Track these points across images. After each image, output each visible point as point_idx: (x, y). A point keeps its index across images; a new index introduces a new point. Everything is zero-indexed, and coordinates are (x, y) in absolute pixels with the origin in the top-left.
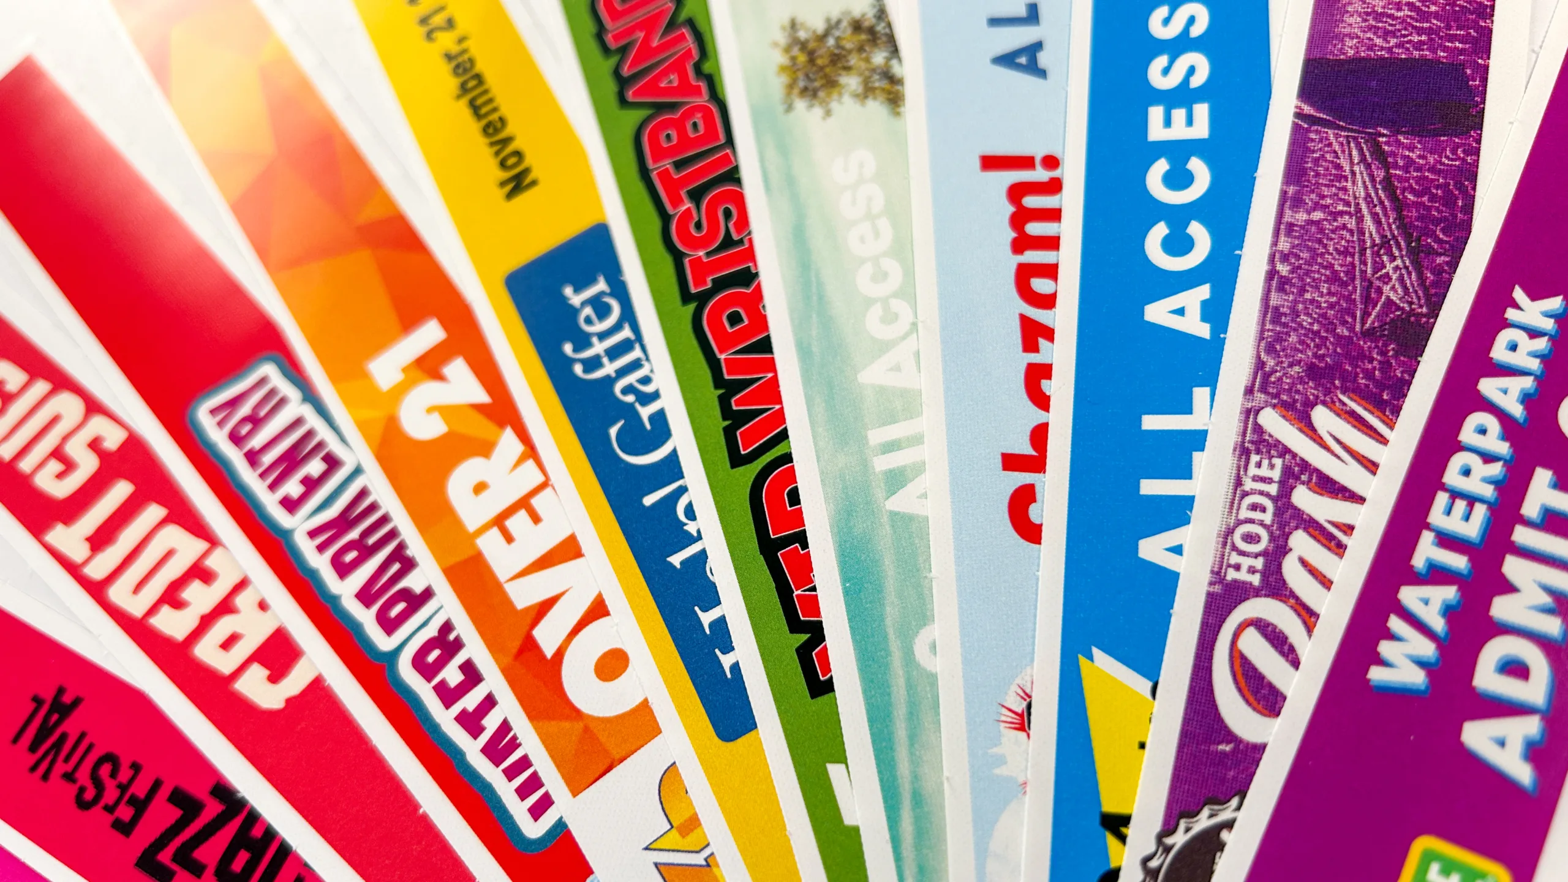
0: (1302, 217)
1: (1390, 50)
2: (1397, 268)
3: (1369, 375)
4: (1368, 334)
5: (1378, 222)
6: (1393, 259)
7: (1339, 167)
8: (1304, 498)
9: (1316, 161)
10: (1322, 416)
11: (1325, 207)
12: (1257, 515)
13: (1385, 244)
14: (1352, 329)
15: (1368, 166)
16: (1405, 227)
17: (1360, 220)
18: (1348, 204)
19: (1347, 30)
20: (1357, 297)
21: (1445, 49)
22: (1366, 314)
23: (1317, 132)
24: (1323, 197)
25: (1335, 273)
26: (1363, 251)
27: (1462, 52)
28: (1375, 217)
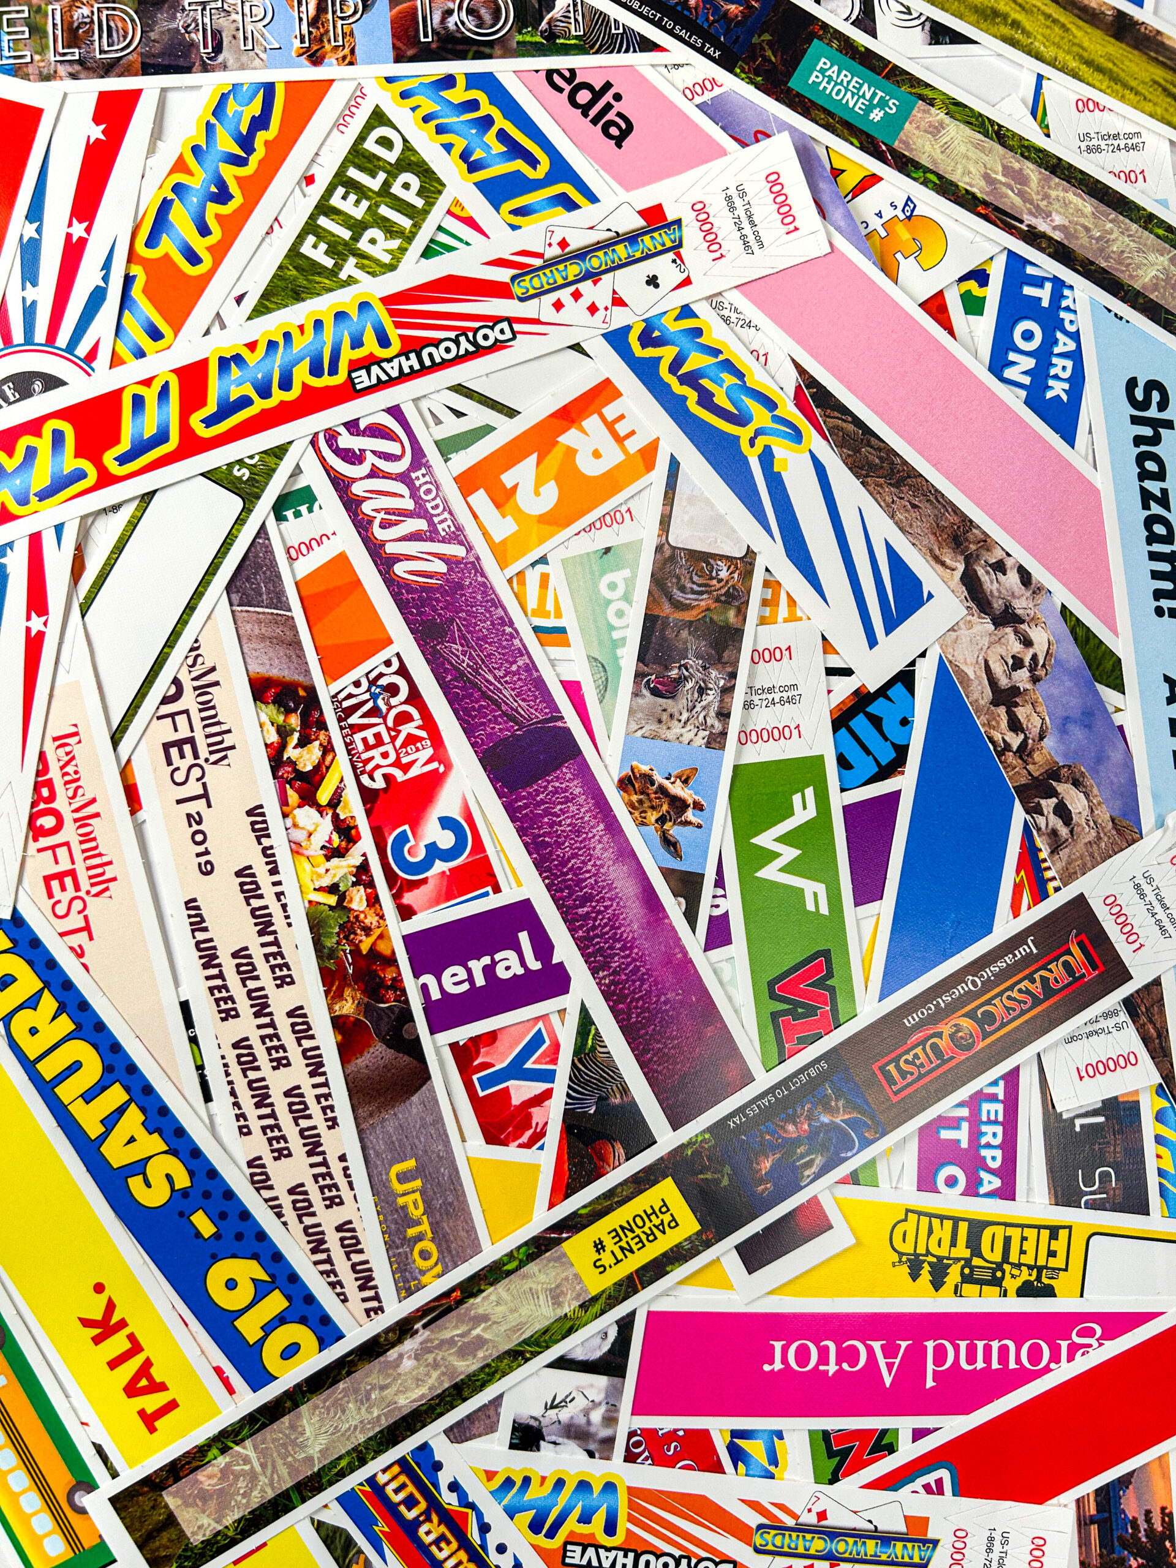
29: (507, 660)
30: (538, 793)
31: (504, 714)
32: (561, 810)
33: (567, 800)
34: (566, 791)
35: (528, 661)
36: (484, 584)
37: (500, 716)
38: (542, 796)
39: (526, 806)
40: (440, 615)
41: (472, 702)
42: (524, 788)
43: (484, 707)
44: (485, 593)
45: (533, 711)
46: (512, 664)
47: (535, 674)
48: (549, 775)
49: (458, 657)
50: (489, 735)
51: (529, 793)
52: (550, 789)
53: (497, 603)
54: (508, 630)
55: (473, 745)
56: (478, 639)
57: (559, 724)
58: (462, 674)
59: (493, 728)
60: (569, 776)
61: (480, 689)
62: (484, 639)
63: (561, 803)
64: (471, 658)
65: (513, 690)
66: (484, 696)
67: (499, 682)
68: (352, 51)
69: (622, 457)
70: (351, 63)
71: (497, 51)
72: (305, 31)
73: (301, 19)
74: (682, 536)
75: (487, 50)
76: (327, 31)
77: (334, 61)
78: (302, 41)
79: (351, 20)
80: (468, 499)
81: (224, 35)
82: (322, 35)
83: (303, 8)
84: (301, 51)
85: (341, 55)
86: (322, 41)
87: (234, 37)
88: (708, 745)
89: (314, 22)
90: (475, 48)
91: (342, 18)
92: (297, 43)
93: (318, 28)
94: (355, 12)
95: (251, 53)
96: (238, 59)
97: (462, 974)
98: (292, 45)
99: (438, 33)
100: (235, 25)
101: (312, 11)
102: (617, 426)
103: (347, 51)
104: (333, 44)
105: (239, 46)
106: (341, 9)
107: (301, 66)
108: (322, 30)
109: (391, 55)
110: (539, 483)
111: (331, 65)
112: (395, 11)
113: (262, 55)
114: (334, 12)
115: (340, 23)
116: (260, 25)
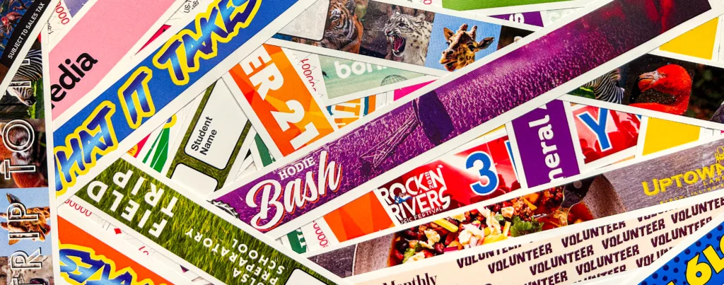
0: (384, 122)
1: (449, 108)
2: (383, 153)
3: (350, 167)
4: (361, 159)
5: (393, 141)
6: (385, 151)
7: (404, 121)
8: (309, 175)
9: (403, 114)
10: (332, 164)
11: (390, 126)
12: (298, 168)
13: (388, 146)
14: (360, 155)
15: (409, 128)
16: (396, 148)
17: (392, 136)
18: (394, 130)
19: (449, 94)
20: (369, 150)
21: (457, 122)
22: (366, 155)
23: (412, 109)
24: (393, 123)
25: (373, 141)
26: (383, 142)
27: (459, 126)
28: (395, 138)
29: (383, 130)
30: (455, 115)
31: (411, 132)
32: (464, 103)
33: (459, 99)
34: (454, 100)
35: (383, 118)
36: (342, 141)
37: (413, 134)
38: (457, 113)
39: (462, 122)
40: (358, 166)
41: (405, 149)
42: (452, 122)
43: (408, 142)
44: (346, 141)
45: (410, 116)
46: (384, 127)
47: (391, 114)
48: (445, 109)
49: (380, 156)
50: (423, 140)
51: (455, 119)
52: (452, 108)
53: (352, 134)
54: (366, 128)
55: (428, 149)
56: (371, 145)
57: (418, 102)
58: (390, 154)
59: (419, 138)
60: (446, 98)
61: (398, 145)
62: (371, 142)
63: (461, 102)
64: (381, 149)
65: (398, 127)
66: (401, 142)
67: (394, 134)
68: (42, 209)
69: (273, 65)
70: (49, 210)
71: (41, 129)
72: (31, 234)
73: (24, 237)
74: (317, 33)
75: (40, 135)
76: (30, 222)
77: (47, 219)
78: (36, 236)
79: (24, 209)
80: (296, 149)
81: (33, 278)
82: (33, 225)
83: (17, 235)
84: (42, 237)
85: (43, 216)
86: (36, 226)
87: (34, 272)
88: (432, 21)
89: (26, 230)
90: (39, 142)
91: (23, 214)
92: (37, 239)
93: (29, 227)
94: (19, 207)
95: (43, 263)
96: (47, 271)
97: (550, 157)
98: (39, 242)
99: (31, 162)
100: (27, 272)
101: (19, 230)
102: (256, 67)
103: (41, 212)
104: (37, 219)
105: (39, 270)
106: (17, 214)
107: (50, 238)
108: (30, 225)
109: (43, 189)
110: (288, 111)
111: (49, 221)
112: (18, 185)
113: (45, 257)
114: (20, 218)
115: (25, 215)
116: (27, 258)
